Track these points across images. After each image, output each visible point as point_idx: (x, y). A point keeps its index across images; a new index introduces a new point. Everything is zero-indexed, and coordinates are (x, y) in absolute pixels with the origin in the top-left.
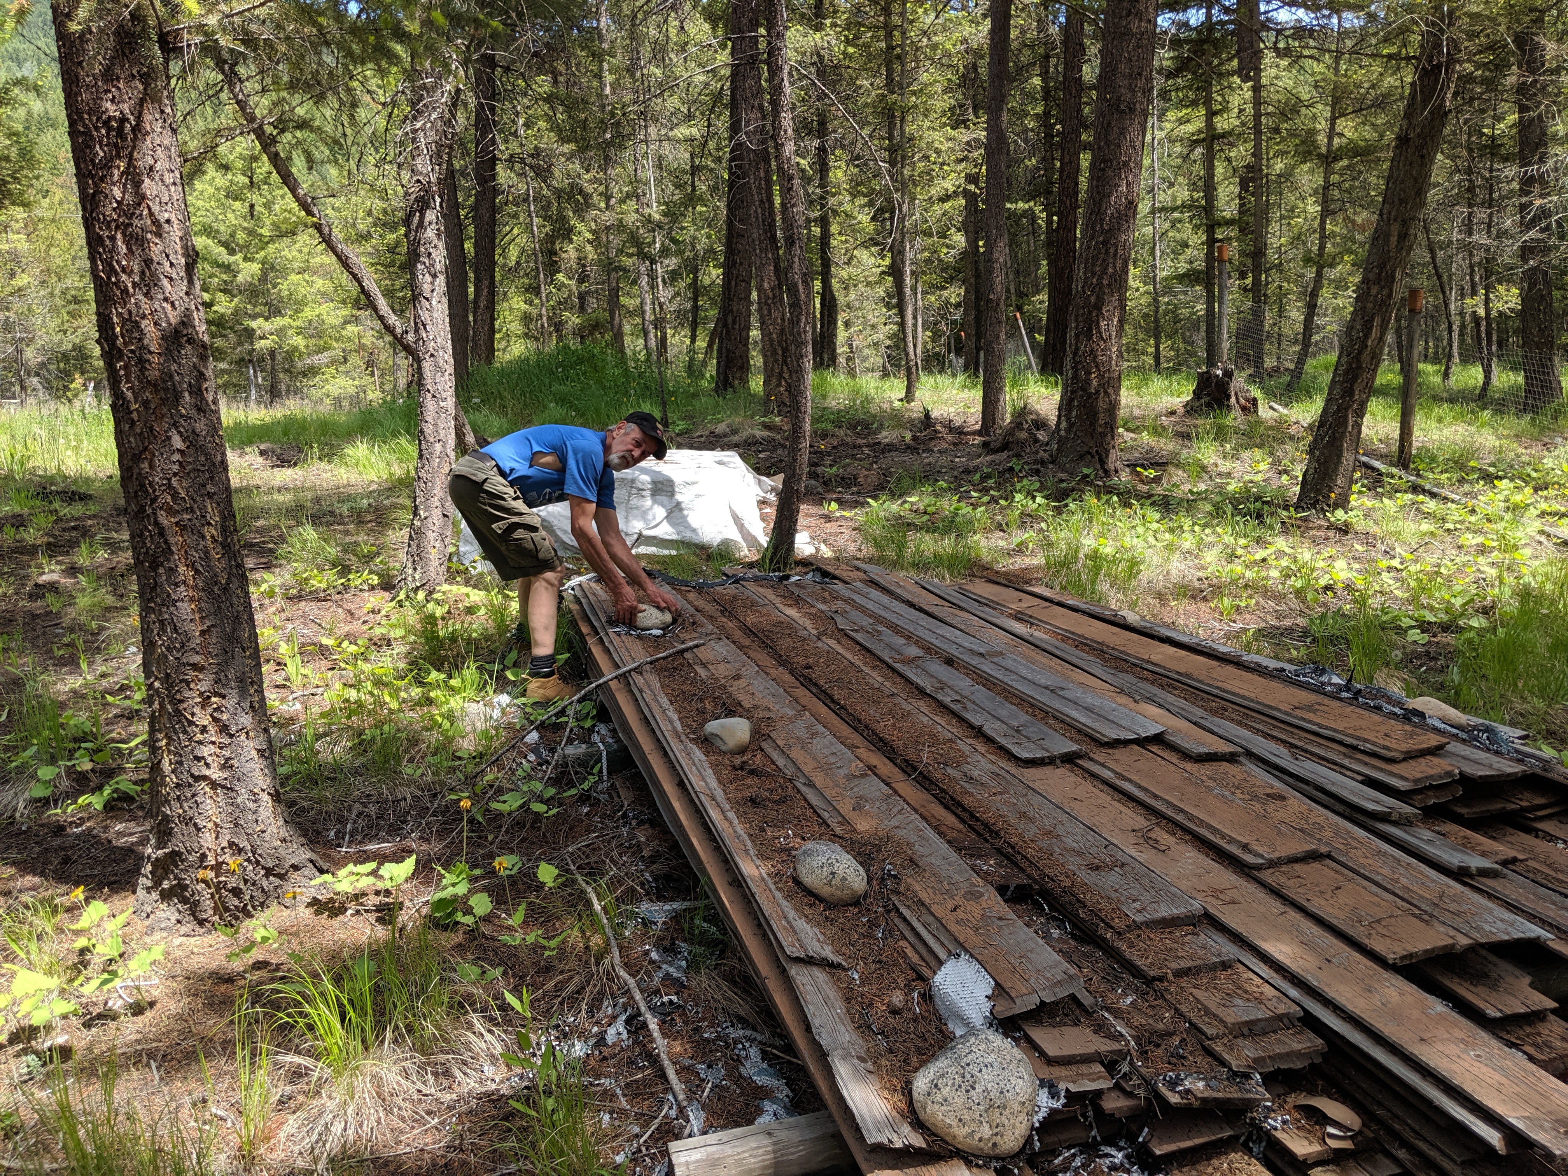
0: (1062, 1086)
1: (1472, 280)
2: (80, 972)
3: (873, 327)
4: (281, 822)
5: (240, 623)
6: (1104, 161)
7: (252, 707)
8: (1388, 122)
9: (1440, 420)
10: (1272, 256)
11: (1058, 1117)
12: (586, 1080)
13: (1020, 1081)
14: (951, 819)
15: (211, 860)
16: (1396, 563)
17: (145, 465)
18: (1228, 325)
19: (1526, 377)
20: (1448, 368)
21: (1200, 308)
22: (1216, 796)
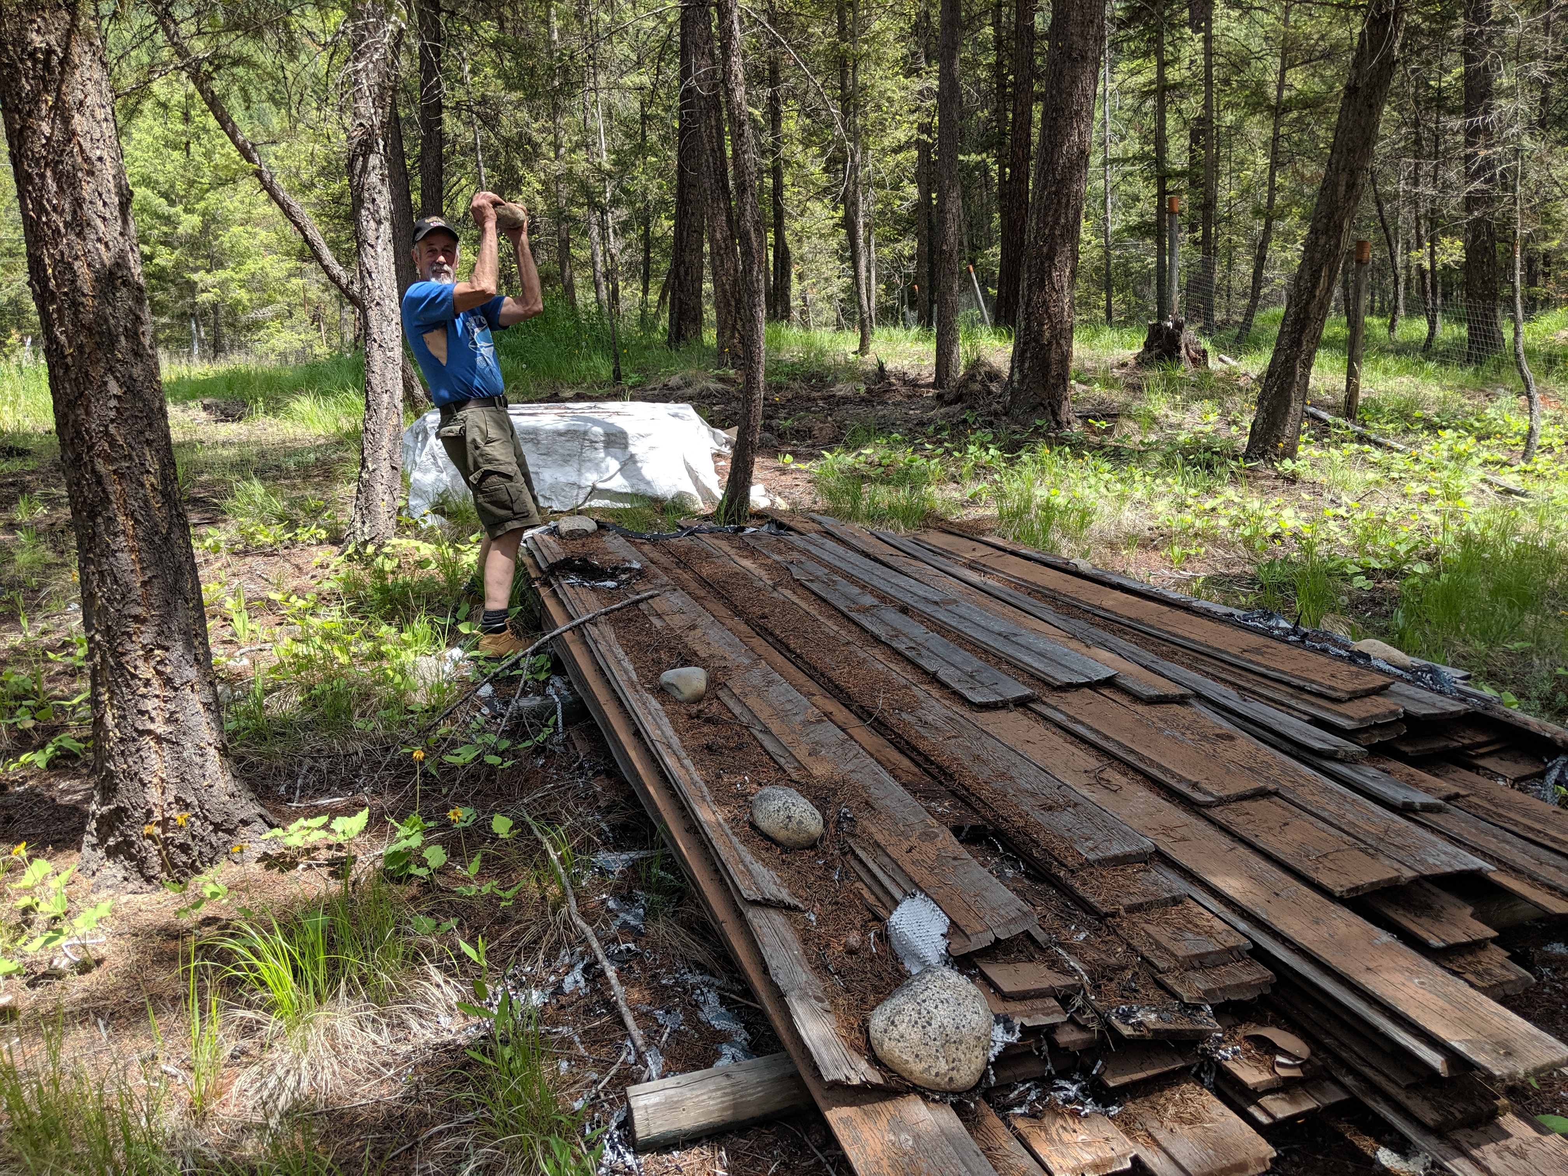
0: (1017, 1021)
1: (1418, 232)
2: (23, 931)
3: (826, 280)
4: (229, 777)
5: (183, 574)
6: (1056, 110)
7: (196, 659)
8: (1337, 74)
9: (1386, 371)
10: (1222, 209)
11: (1013, 1052)
12: (543, 1029)
13: (976, 1016)
14: (906, 763)
15: (157, 816)
16: (1342, 511)
17: (81, 411)
18: (1178, 280)
19: (1470, 328)
20: (1393, 320)
21: (1151, 261)
22: (1167, 737)
